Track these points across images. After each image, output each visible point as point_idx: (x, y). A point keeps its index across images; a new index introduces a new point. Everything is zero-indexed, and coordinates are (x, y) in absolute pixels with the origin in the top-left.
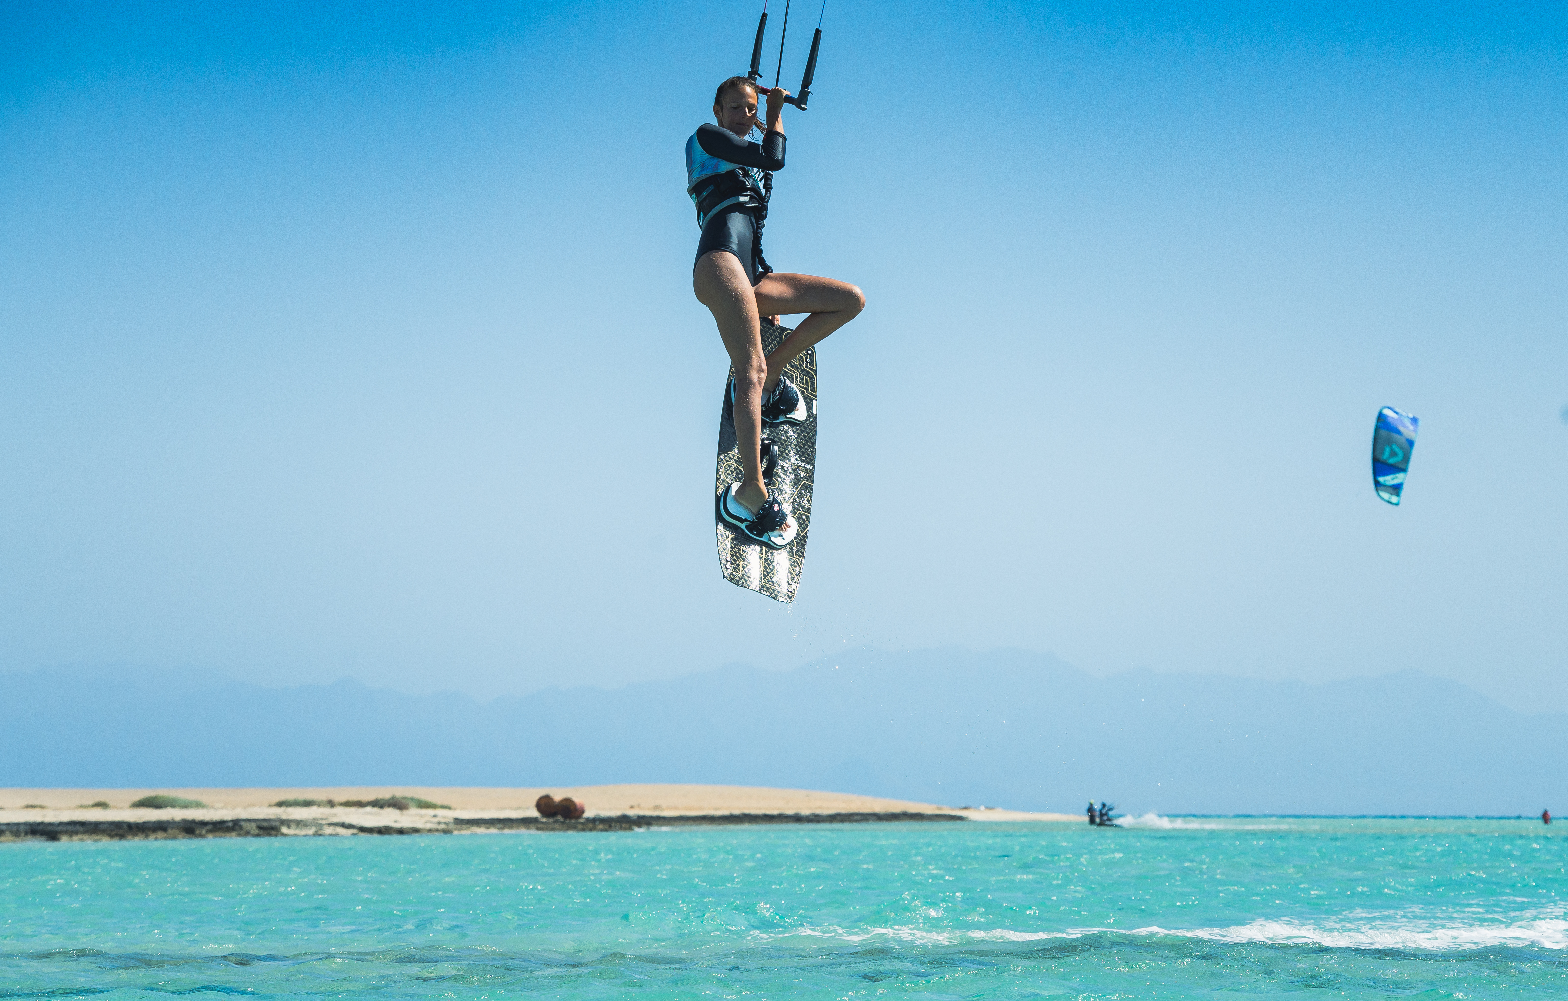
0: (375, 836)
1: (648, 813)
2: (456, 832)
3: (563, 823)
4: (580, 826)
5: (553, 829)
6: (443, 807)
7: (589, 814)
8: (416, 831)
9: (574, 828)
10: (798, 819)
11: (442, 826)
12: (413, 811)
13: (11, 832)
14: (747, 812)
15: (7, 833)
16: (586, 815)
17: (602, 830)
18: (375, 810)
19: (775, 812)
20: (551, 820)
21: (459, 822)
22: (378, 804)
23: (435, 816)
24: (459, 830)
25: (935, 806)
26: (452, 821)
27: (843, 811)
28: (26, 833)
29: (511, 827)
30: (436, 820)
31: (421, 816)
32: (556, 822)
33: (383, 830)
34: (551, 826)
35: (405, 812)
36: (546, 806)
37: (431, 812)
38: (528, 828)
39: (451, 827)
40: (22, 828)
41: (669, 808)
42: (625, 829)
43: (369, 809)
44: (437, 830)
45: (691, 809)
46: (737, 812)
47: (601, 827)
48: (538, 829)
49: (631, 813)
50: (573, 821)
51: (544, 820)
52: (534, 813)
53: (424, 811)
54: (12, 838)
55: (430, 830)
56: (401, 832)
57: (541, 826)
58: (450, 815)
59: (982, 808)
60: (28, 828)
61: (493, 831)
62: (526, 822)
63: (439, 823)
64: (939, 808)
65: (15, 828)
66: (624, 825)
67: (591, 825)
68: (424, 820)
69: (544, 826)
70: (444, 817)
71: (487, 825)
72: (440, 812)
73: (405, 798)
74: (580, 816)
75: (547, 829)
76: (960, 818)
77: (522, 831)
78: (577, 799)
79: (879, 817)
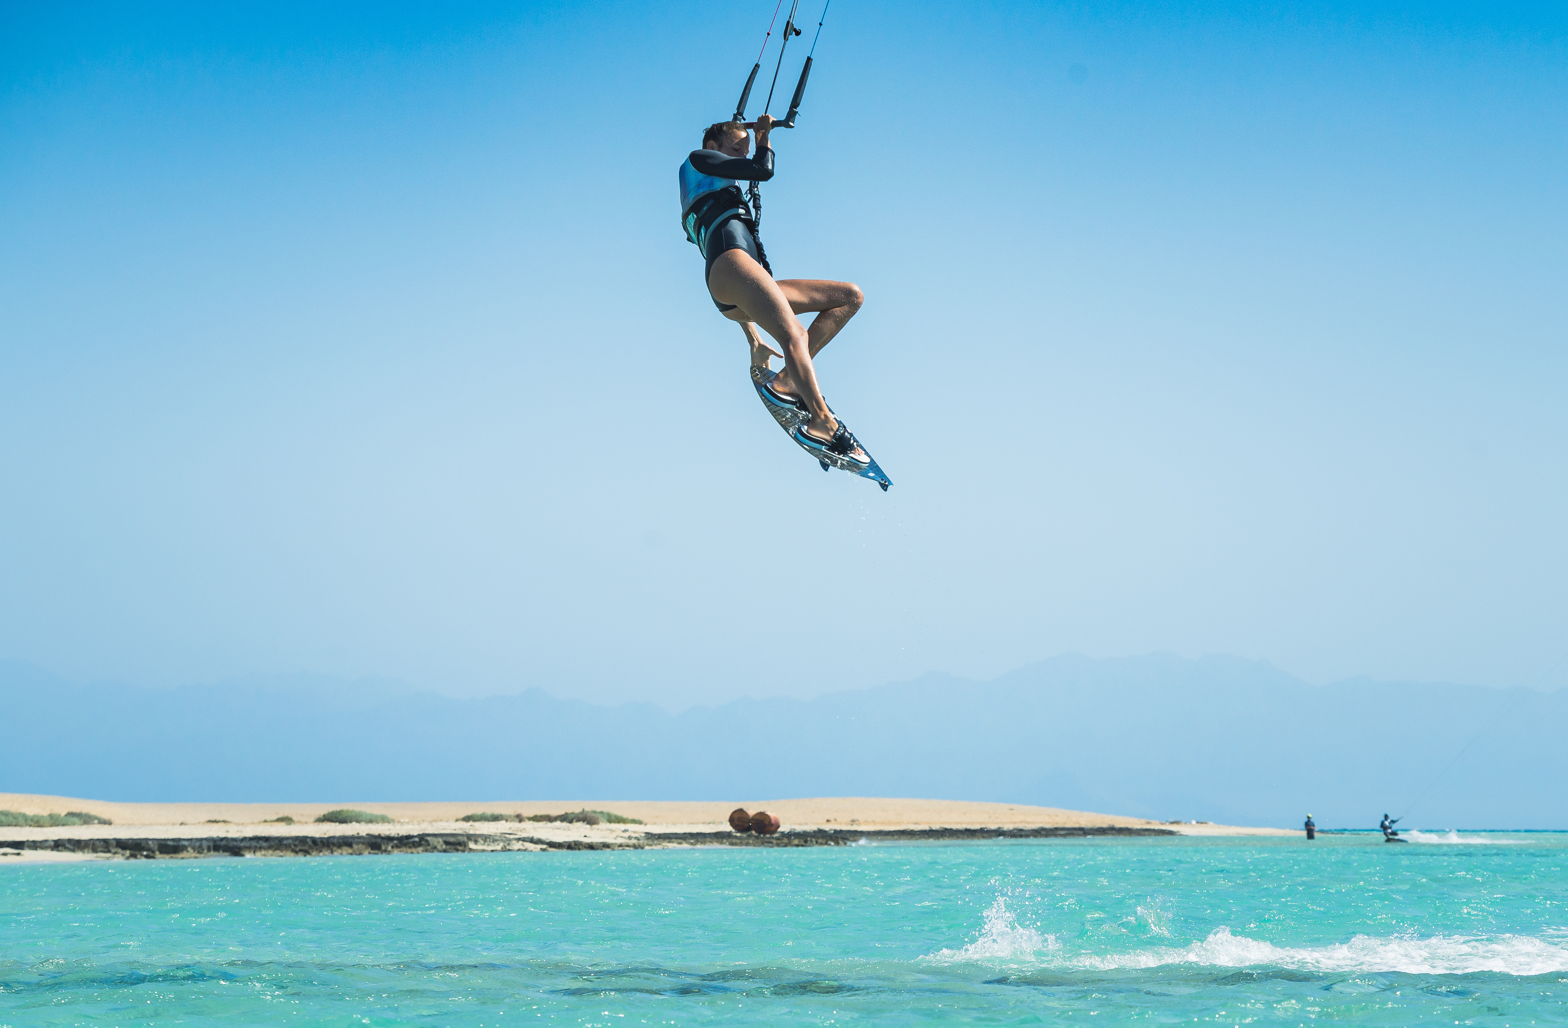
0: (565, 852)
1: (845, 828)
2: (647, 848)
3: (757, 838)
4: (774, 841)
5: (747, 844)
6: (634, 821)
7: (784, 828)
8: (606, 846)
9: (768, 843)
10: (999, 833)
11: (634, 841)
12: (604, 825)
13: (194, 848)
14: (948, 826)
15: (189, 849)
16: (780, 830)
17: (797, 846)
18: (565, 824)
19: (977, 827)
20: (745, 835)
21: (651, 837)
22: (566, 818)
23: (625, 831)
24: (651, 845)
25: (1143, 821)
26: (643, 835)
27: (1047, 826)
28: (209, 850)
29: (704, 843)
30: (626, 835)
31: (612, 831)
32: (749, 836)
33: (573, 844)
34: (745, 842)
35: (595, 826)
36: (739, 820)
37: (622, 826)
38: (722, 843)
39: (641, 842)
40: (205, 844)
41: (866, 822)
42: (821, 844)
43: (558, 824)
44: (628, 846)
45: (889, 823)
46: (936, 827)
47: (796, 842)
48: (732, 844)
49: (827, 827)
50: (768, 836)
51: (738, 835)
52: (728, 828)
53: (614, 826)
54: (194, 855)
55: (620, 846)
56: (591, 847)
57: (734, 841)
58: (641, 829)
59: (1194, 822)
60: (211, 844)
61: (685, 846)
62: (719, 837)
63: (630, 838)
64: (1148, 823)
65: (198, 844)
66: (820, 841)
67: (786, 840)
68: (615, 835)
69: (738, 841)
70: (635, 832)
71: (680, 841)
72: (631, 827)
73: (594, 812)
74: (775, 831)
75: (741, 844)
76: (1171, 833)
77: (716, 846)
78: (772, 814)
79: (1083, 832)
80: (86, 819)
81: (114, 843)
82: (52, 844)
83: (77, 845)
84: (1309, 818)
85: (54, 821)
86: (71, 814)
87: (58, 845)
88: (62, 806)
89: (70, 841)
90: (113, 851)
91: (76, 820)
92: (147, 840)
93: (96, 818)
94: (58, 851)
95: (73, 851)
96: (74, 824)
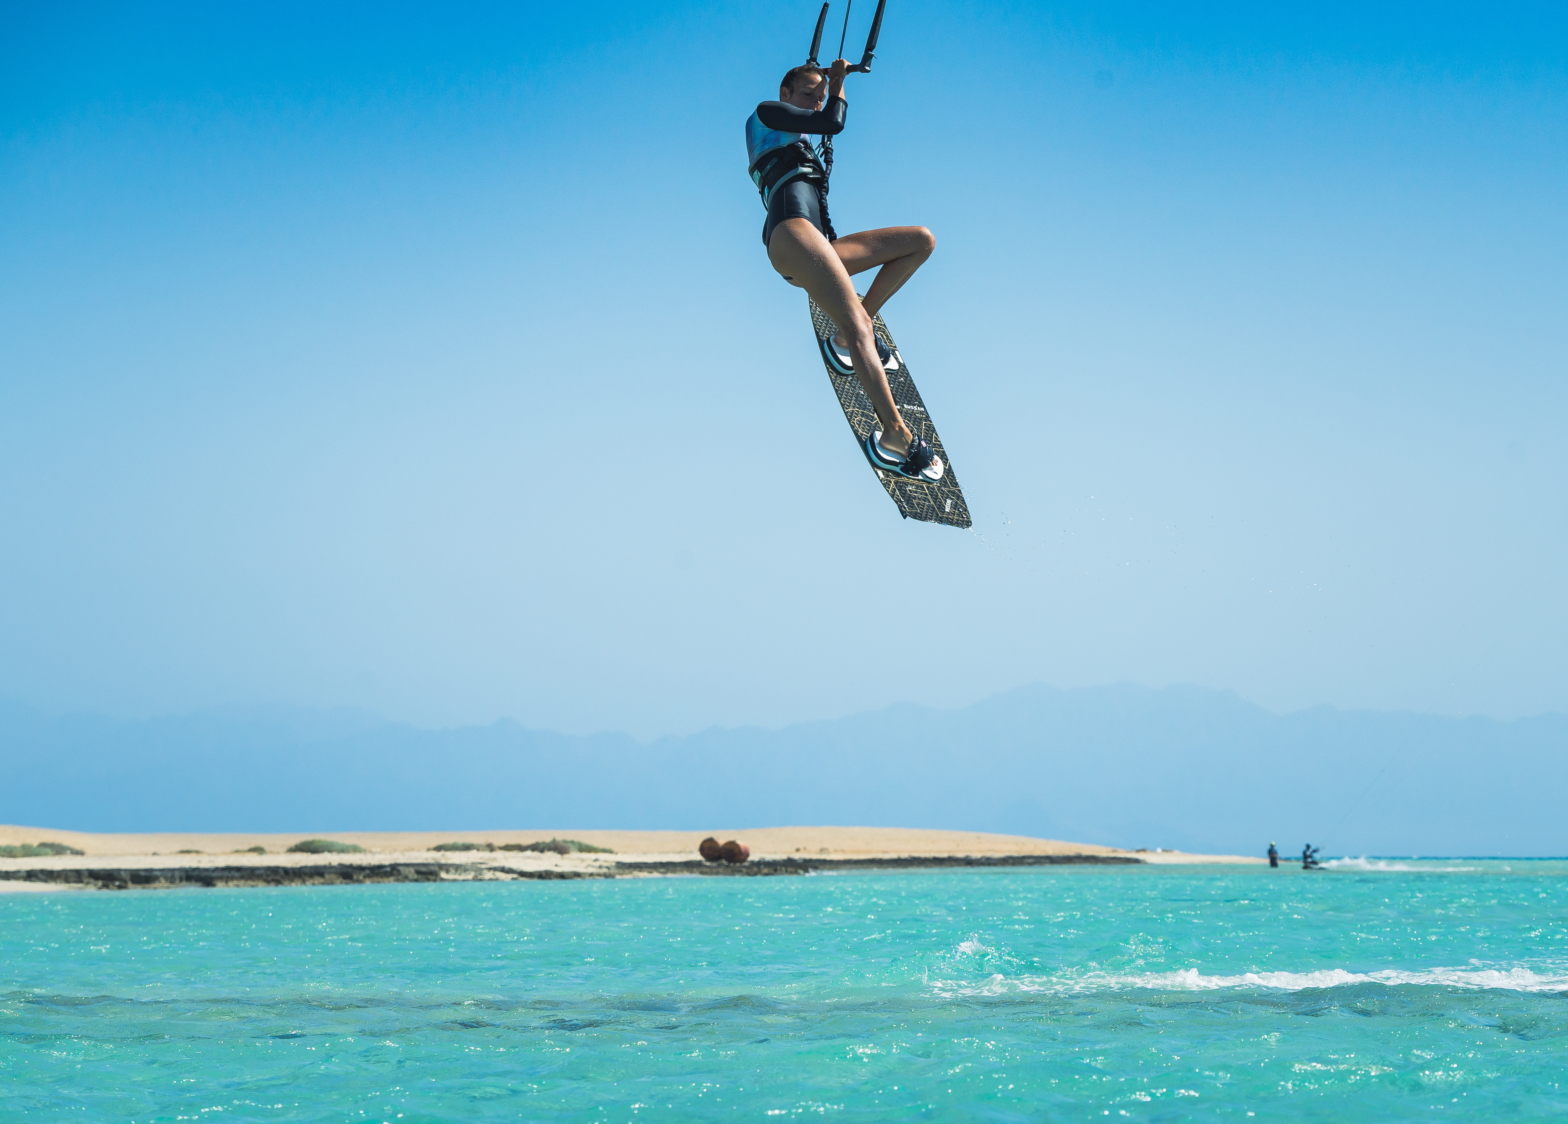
0: (536, 881)
1: (815, 857)
2: (618, 877)
3: (727, 867)
4: (744, 870)
5: (717, 873)
6: (604, 851)
7: (754, 857)
8: (577, 875)
9: (739, 872)
10: (968, 862)
11: (605, 870)
12: (574, 855)
13: (166, 879)
14: (916, 855)
15: (162, 879)
16: (750, 858)
17: (767, 874)
18: (536, 854)
19: (945, 855)
20: (714, 864)
21: (623, 866)
22: (538, 848)
23: (596, 860)
24: (621, 874)
25: (1110, 849)
26: (614, 864)
27: (1015, 854)
28: (181, 880)
29: (674, 872)
30: (597, 864)
31: (583, 860)
32: (719, 866)
33: (544, 874)
34: (714, 871)
35: (566, 856)
36: (710, 849)
37: (593, 856)
38: (692, 872)
39: (612, 871)
40: (177, 874)
41: (836, 851)
42: (791, 873)
43: (529, 853)
44: (599, 875)
45: (858, 852)
46: (904, 855)
47: (766, 870)
48: (702, 873)
49: (796, 856)
50: (738, 864)
51: (708, 864)
52: (698, 857)
53: (585, 855)
54: (167, 884)
55: (591, 875)
56: (562, 876)
57: (705, 870)
58: (612, 859)
59: (1159, 850)
60: (184, 874)
61: (656, 875)
62: (689, 866)
63: (600, 867)
64: (1114, 851)
65: (170, 874)
66: (790, 869)
67: (755, 869)
68: (585, 864)
69: (708, 870)
70: (606, 861)
71: (651, 870)
72: (602, 856)
73: (565, 842)
74: (744, 860)
75: (711, 873)
76: (1136, 861)
77: (686, 875)
78: (741, 843)
79: (1052, 860)
80: (58, 850)
81: (86, 873)
82: (25, 874)
83: (49, 876)
84: (1272, 846)
85: (27, 851)
86: (43, 845)
87: (31, 876)
88: (34, 836)
89: (42, 871)
90: (86, 880)
91: (48, 850)
92: (119, 870)
93: (68, 848)
94: (31, 881)
95: (46, 881)
96: (46, 854)
